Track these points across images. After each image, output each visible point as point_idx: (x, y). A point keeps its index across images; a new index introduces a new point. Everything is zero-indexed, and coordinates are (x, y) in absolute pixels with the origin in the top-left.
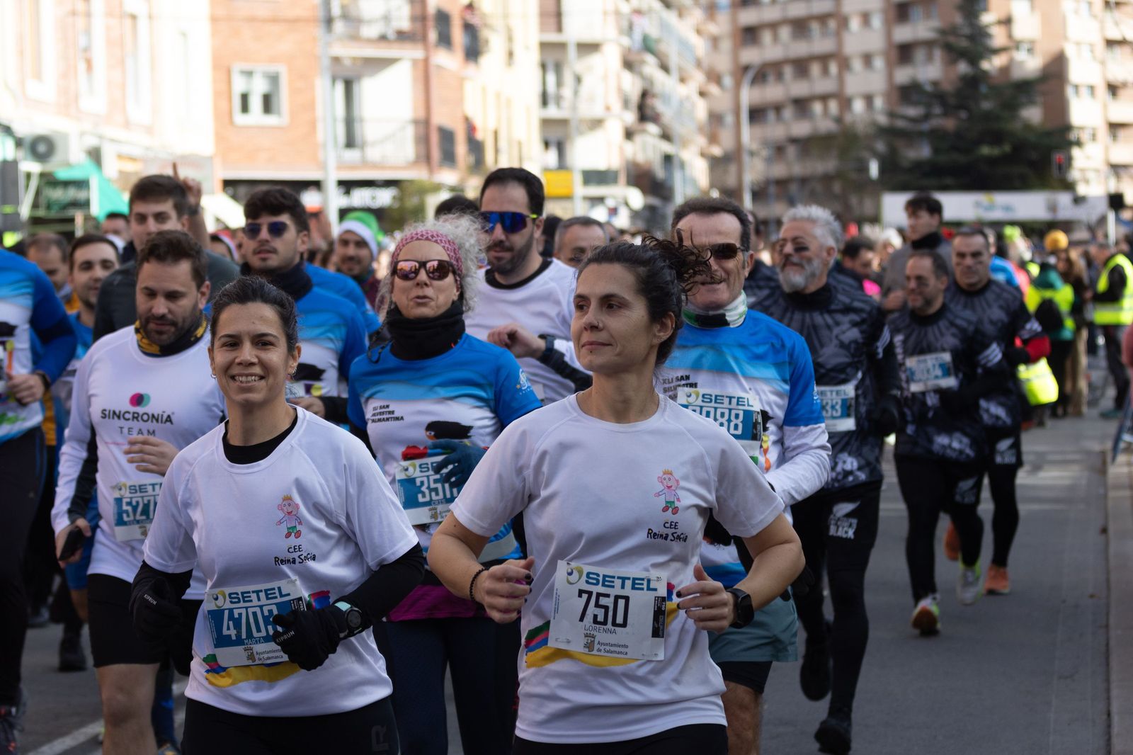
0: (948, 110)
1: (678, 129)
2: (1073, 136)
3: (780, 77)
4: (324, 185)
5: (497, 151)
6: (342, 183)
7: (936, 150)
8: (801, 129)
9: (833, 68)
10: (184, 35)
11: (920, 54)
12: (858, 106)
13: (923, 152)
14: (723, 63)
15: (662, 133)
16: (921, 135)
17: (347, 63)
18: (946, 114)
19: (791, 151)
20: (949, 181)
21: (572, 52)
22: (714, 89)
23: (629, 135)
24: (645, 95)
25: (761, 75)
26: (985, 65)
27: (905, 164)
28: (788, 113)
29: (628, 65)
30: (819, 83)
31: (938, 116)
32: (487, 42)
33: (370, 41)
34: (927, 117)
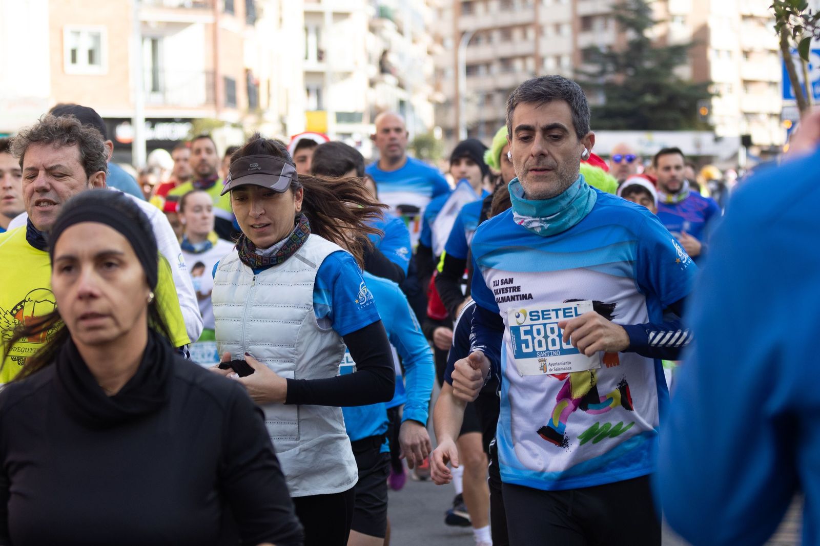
0: (619, 69)
1: (409, 80)
2: (712, 90)
3: (489, 40)
4: (133, 121)
5: (269, 96)
6: (147, 120)
7: (609, 99)
8: (505, 81)
9: (531, 33)
11: (598, 24)
12: (550, 64)
13: (599, 100)
14: (446, 28)
15: (398, 82)
16: (598, 87)
17: (153, 26)
18: (617, 71)
19: (498, 98)
20: (620, 122)
21: (328, 19)
22: (438, 49)
23: (372, 84)
24: (385, 53)
25: (475, 38)
26: (648, 33)
29: (372, 29)
30: (519, 45)
31: (611, 72)
32: (262, 10)
33: (171, 8)
34: (603, 72)
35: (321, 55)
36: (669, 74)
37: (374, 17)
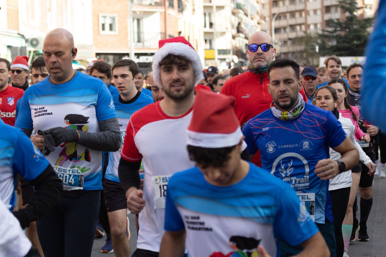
4: (130, 55)
6: (136, 54)
7: (338, 42)
8: (293, 35)
9: (303, 14)
10: (83, 4)
11: (333, 10)
12: (312, 27)
13: (334, 43)
14: (266, 13)
15: (245, 37)
16: (333, 37)
17: (138, 13)
18: (341, 30)
19: (289, 43)
20: (343, 52)
21: (214, 8)
22: (263, 22)
23: (234, 37)
24: (239, 24)
25: (279, 17)
26: (355, 13)
27: (328, 47)
28: (288, 30)
29: (234, 14)
30: (298, 20)
31: (338, 31)
32: (186, 6)
33: (146, 5)
34: (335, 31)
35: (211, 25)
36: (365, 31)
37: (234, 8)
